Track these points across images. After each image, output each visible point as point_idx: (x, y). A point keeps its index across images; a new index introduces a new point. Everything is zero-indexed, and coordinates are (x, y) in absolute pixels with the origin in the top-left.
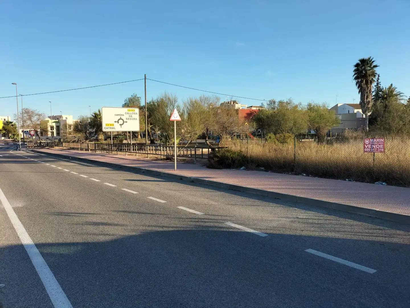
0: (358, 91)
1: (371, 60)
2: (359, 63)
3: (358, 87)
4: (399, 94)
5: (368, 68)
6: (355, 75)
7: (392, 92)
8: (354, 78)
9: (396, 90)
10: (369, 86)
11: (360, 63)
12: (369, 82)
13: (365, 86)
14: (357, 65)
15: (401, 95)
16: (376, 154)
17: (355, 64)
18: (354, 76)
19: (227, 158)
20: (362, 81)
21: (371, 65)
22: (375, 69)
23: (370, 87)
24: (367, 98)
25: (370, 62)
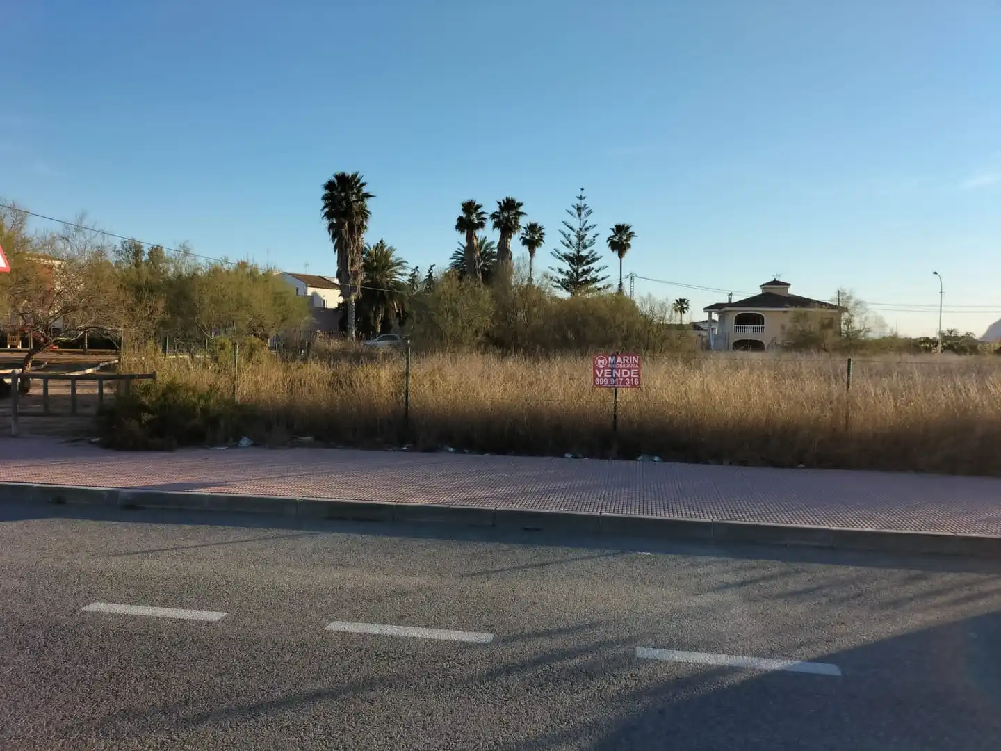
0: (332, 245)
1: (359, 181)
2: (334, 182)
3: (333, 237)
4: (400, 263)
5: (354, 198)
6: (325, 207)
7: (387, 255)
8: (323, 214)
9: (394, 253)
10: (356, 237)
11: (336, 182)
12: (356, 228)
13: (347, 236)
14: (329, 186)
15: (405, 264)
16: (620, 391)
17: (325, 181)
18: (323, 209)
19: (187, 411)
20: (341, 225)
21: (359, 191)
22: (368, 202)
23: (358, 239)
24: (352, 265)
25: (356, 183)
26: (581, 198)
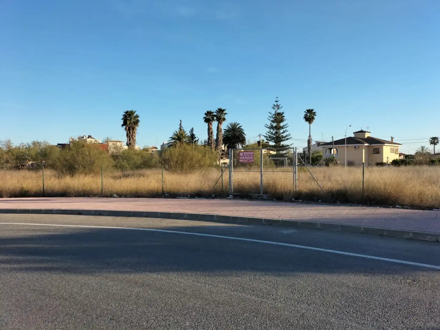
26: (276, 101)
